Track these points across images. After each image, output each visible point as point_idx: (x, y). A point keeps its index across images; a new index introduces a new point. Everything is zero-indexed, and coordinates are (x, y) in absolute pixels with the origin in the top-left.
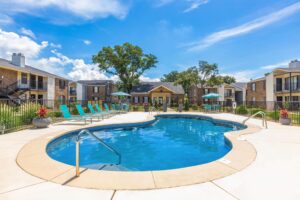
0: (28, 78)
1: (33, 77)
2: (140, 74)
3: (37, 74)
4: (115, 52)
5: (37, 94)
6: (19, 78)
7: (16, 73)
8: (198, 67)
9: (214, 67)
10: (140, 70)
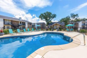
0: (22, 23)
1: (23, 22)
2: (51, 20)
3: (24, 22)
4: (44, 15)
5: (24, 26)
6: (19, 23)
7: (18, 22)
8: (70, 16)
9: (77, 15)
10: (51, 19)
